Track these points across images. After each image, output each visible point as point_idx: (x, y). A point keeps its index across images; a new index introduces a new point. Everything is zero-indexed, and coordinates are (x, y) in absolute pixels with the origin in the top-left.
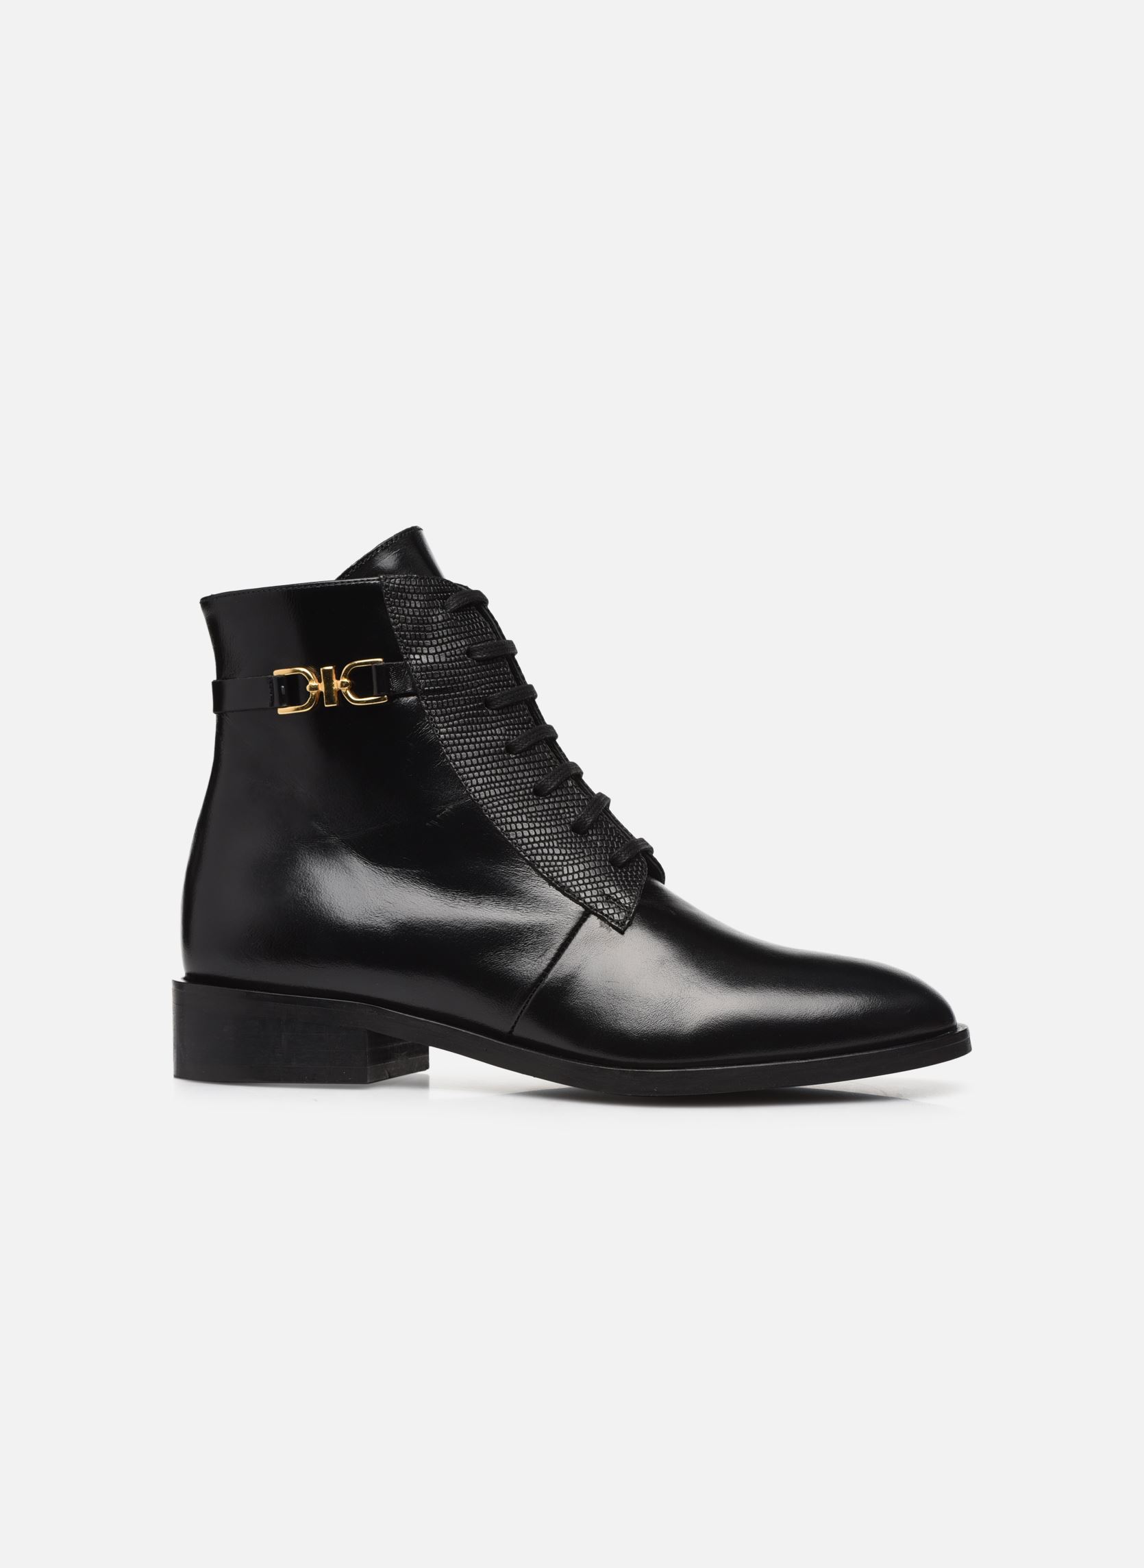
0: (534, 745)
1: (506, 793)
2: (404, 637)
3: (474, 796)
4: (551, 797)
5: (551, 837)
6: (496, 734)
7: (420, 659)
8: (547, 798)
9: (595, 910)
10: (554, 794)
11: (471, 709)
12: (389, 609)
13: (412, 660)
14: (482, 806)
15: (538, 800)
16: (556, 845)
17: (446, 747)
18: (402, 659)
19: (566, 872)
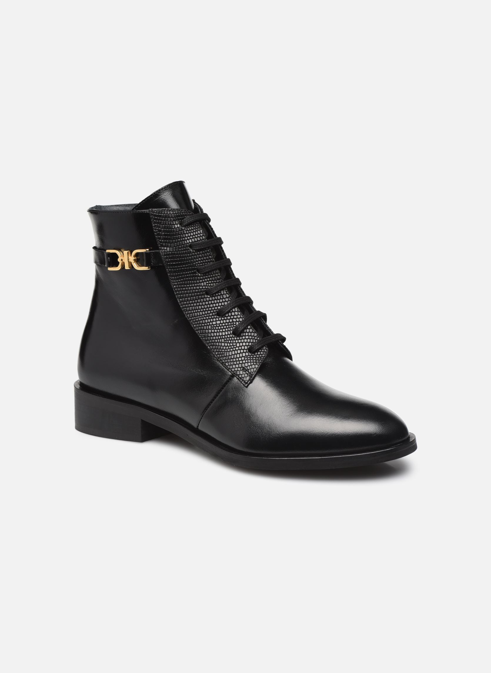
0: (221, 290)
1: (203, 315)
2: (160, 238)
3: (187, 316)
4: (226, 316)
5: (221, 337)
6: (201, 286)
7: (167, 249)
8: (223, 317)
9: (236, 375)
10: (227, 315)
11: (190, 273)
12: (153, 225)
13: (162, 250)
14: (190, 321)
15: (218, 318)
16: (223, 341)
17: (176, 292)
18: (158, 249)
19: (225, 355)
